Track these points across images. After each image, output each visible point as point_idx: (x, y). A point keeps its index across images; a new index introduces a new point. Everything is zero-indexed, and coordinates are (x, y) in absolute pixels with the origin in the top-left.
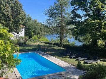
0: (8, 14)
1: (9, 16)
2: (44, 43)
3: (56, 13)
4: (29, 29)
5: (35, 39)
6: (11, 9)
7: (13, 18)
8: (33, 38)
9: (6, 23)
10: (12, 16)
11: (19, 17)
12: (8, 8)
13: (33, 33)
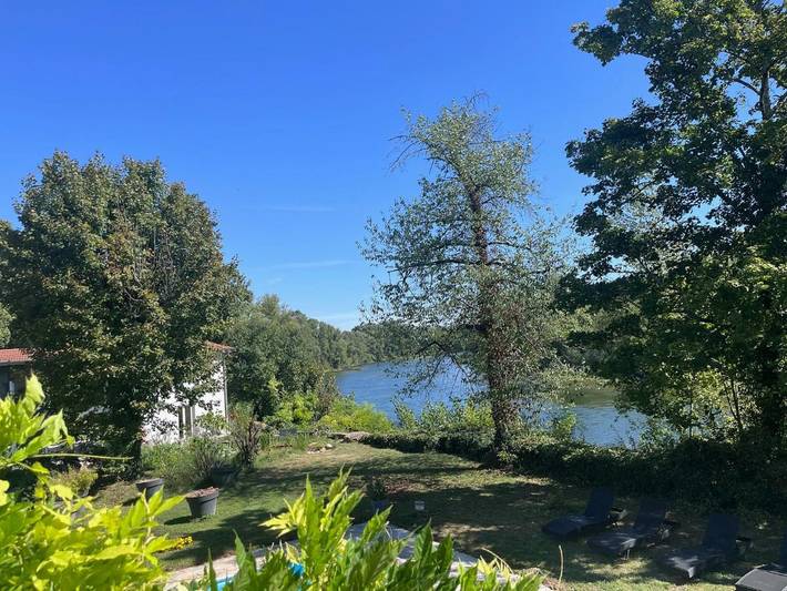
0: (133, 282)
1: (135, 294)
2: (365, 441)
3: (447, 243)
4: (249, 358)
5: (296, 420)
6: (150, 245)
7: (161, 304)
8: (285, 413)
9: (119, 338)
10: (156, 289)
11: (201, 292)
12: (131, 243)
13: (274, 384)
